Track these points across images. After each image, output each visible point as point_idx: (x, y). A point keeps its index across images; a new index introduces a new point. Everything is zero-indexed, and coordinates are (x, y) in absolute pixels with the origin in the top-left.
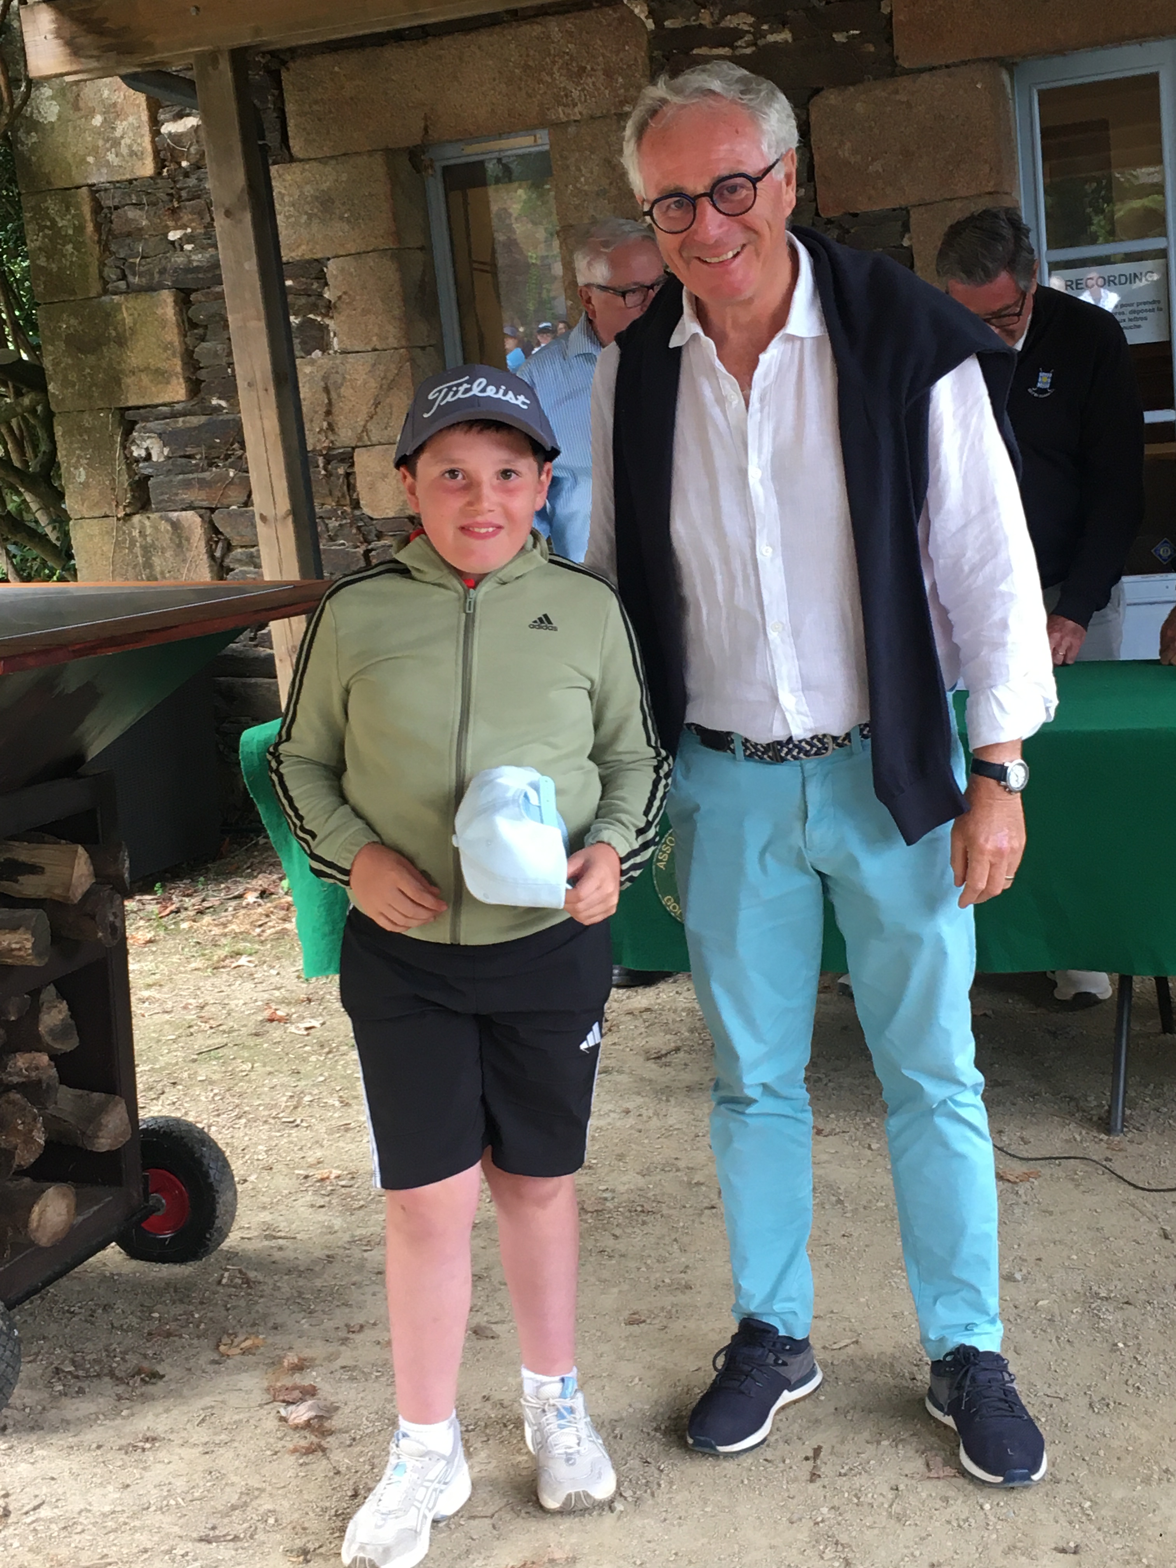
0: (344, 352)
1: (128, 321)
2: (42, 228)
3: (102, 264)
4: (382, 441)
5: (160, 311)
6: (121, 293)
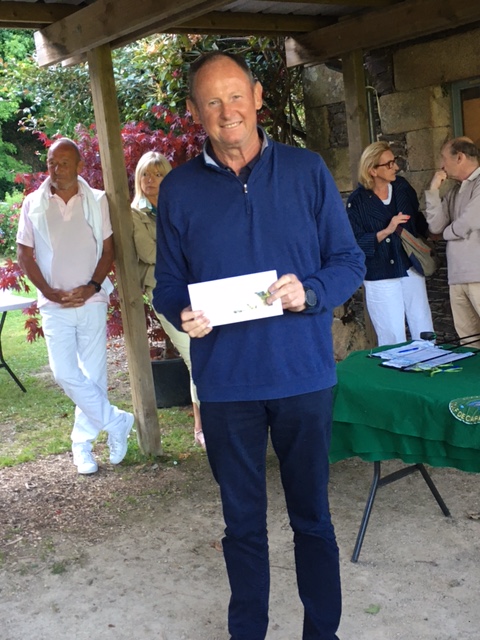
0: (411, 171)
1: (337, 158)
2: (311, 123)
3: (330, 136)
6: (335, 147)
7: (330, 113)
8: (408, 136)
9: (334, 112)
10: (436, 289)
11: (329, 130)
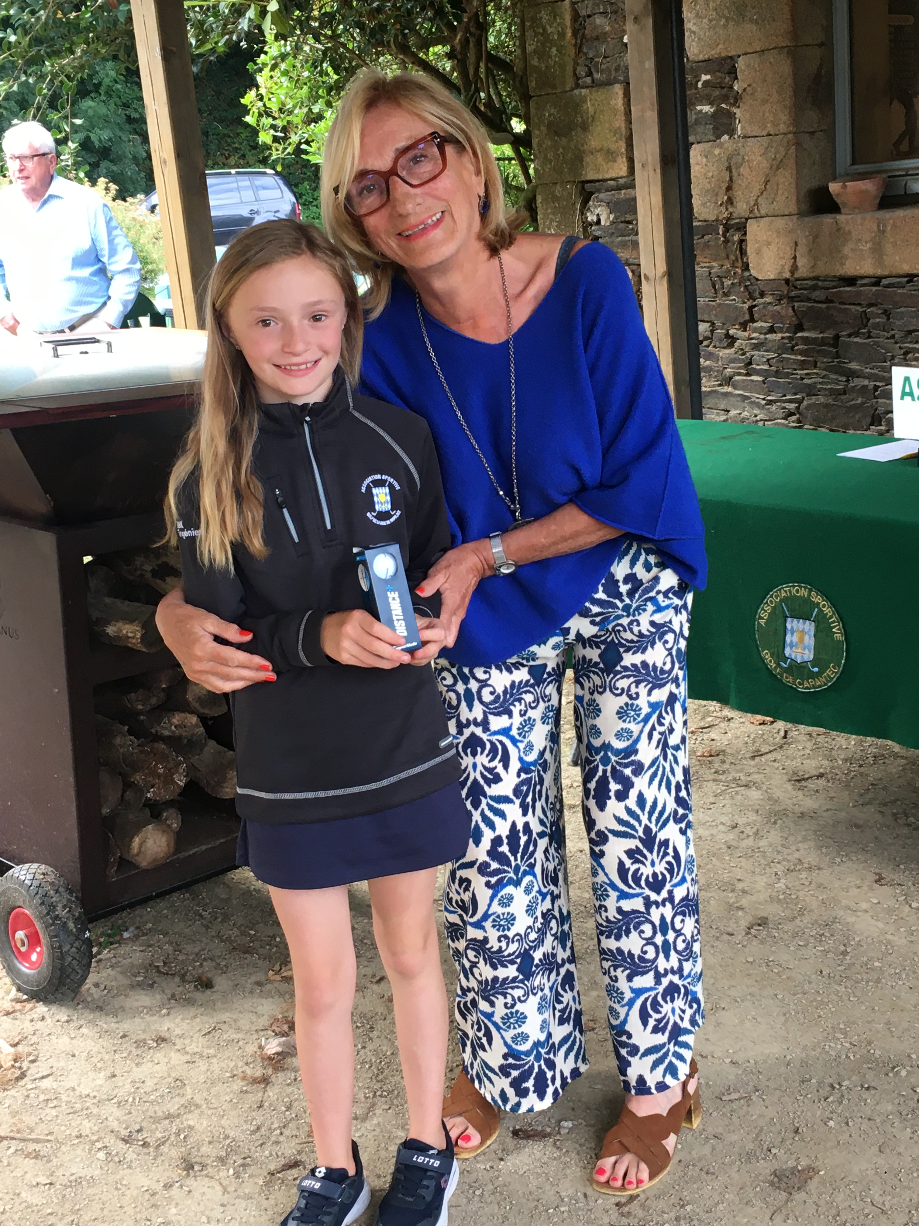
0: (745, 137)
1: (591, 110)
2: (536, 34)
3: (576, 64)
4: (769, 214)
5: (613, 102)
6: (587, 87)
7: (576, 16)
8: (741, 64)
9: (583, 13)
10: (787, 375)
11: (572, 51)
